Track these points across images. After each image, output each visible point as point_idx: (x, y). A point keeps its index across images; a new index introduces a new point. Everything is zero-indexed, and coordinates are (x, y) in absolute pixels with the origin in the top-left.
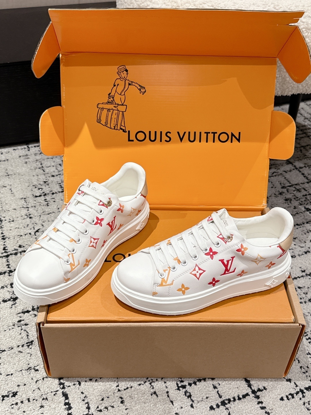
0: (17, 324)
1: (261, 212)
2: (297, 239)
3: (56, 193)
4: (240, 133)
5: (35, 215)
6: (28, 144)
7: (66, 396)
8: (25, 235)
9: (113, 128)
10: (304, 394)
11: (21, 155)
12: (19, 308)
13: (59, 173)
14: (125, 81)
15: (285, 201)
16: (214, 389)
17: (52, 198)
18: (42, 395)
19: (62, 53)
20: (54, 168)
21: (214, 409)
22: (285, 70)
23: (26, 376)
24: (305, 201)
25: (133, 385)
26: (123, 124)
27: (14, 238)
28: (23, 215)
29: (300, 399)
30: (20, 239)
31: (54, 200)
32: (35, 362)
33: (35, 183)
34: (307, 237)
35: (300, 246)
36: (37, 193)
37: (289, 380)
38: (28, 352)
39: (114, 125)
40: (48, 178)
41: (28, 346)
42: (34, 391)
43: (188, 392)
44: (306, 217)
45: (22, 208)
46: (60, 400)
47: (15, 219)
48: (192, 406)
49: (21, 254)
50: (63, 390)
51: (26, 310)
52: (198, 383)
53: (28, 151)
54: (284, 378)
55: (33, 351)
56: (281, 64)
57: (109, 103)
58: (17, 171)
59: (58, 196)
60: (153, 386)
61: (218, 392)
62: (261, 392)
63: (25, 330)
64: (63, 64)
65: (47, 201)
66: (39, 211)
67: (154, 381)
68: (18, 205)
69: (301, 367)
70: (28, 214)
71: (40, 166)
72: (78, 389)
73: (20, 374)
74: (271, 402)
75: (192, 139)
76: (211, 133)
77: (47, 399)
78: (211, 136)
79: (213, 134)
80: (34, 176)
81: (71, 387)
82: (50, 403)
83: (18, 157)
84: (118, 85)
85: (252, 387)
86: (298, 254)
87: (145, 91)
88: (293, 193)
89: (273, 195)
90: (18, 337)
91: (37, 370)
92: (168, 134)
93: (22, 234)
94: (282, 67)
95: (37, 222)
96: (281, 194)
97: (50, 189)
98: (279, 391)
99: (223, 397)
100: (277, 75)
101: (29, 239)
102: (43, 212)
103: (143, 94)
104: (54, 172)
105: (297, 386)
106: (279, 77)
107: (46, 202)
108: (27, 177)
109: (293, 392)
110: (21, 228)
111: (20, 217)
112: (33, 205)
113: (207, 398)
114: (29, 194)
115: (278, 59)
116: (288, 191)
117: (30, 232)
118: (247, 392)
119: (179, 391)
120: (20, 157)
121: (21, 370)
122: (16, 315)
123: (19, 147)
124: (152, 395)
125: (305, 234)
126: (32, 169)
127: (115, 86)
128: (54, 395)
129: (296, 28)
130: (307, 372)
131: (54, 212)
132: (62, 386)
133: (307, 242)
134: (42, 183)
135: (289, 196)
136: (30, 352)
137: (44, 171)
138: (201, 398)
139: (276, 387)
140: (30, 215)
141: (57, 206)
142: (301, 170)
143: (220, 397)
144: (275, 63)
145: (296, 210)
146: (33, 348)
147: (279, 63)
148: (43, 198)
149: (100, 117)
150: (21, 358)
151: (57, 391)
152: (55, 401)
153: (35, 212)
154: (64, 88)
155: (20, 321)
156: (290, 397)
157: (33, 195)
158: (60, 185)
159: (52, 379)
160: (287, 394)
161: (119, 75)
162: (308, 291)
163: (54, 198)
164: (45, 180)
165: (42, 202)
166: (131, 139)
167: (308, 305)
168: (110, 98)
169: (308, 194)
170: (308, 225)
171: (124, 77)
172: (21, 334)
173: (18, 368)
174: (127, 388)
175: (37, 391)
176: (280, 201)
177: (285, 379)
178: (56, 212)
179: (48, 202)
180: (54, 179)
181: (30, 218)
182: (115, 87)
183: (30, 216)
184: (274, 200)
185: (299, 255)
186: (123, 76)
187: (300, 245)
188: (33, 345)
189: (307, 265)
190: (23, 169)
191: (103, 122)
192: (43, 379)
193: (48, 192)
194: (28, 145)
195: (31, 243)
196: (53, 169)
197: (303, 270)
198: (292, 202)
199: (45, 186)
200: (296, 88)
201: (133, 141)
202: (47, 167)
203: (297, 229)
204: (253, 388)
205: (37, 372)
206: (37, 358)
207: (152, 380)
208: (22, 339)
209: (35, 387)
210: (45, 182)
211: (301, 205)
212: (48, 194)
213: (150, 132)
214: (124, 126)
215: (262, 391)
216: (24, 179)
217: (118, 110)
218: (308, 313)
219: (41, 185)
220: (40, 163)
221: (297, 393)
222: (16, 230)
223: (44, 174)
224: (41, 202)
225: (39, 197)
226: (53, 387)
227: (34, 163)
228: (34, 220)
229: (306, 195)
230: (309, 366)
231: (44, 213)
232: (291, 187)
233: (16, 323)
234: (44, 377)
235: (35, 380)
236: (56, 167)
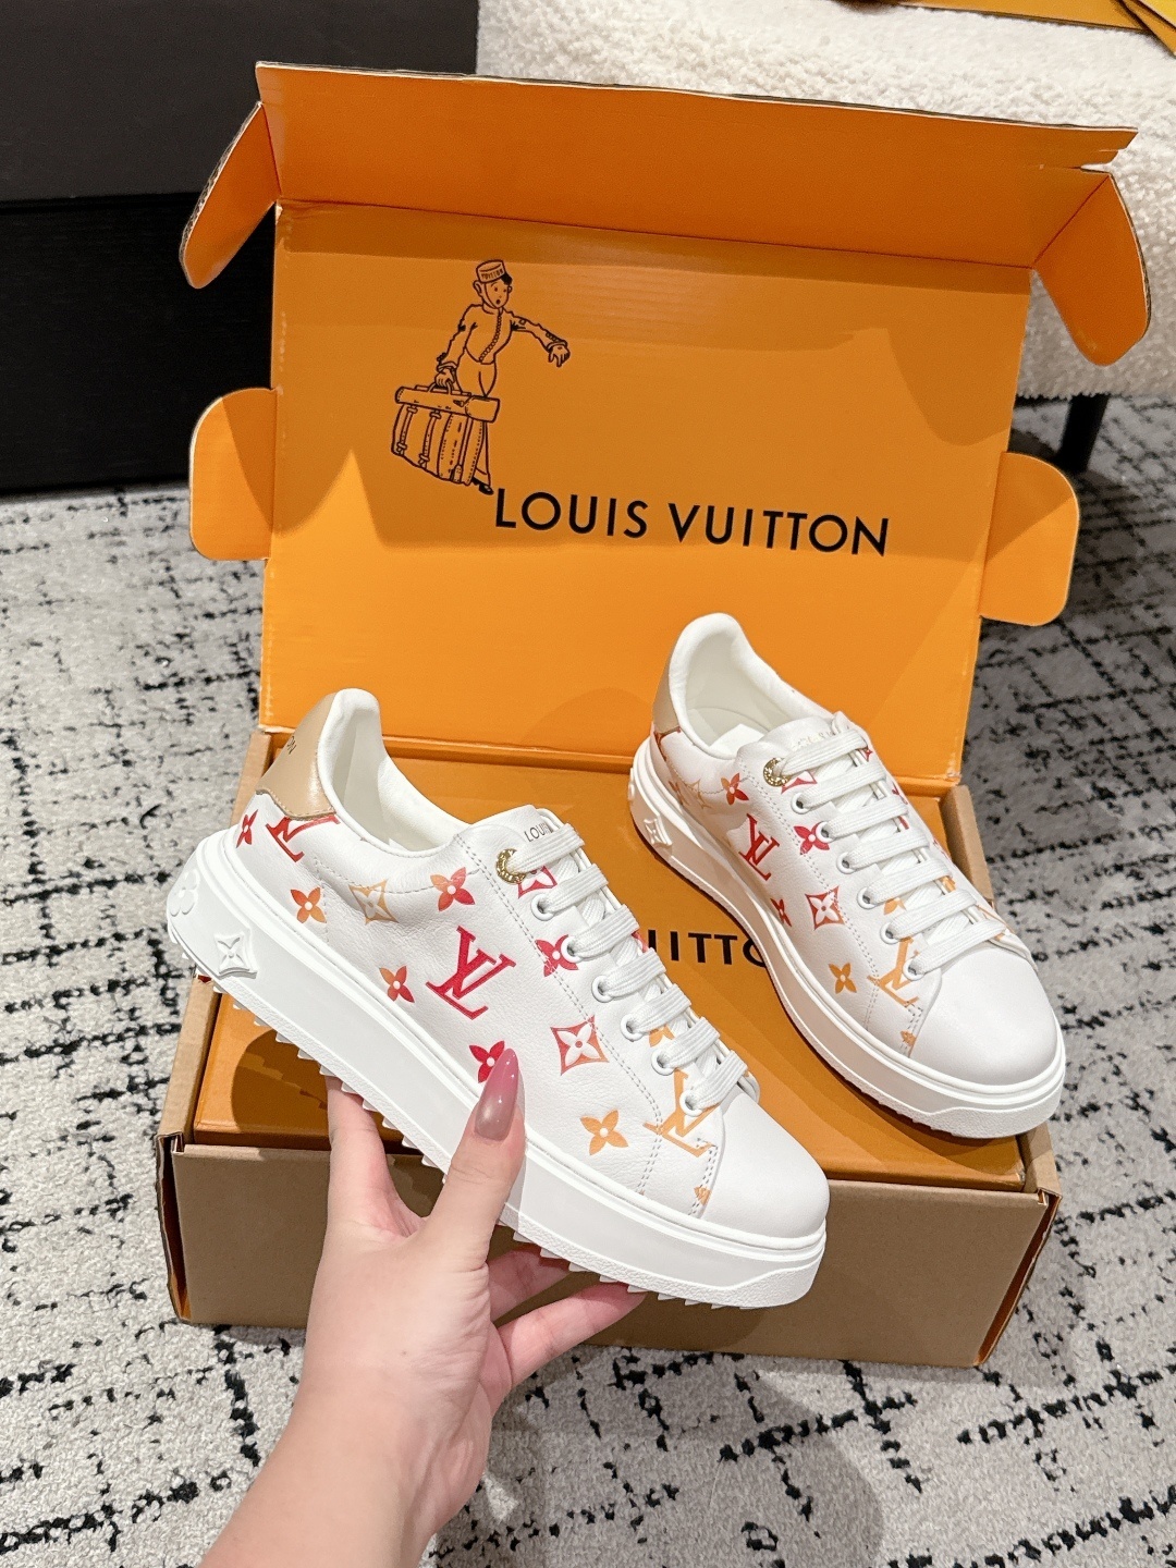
0: (76, 1136)
1: (938, 800)
2: (1056, 895)
3: (219, 678)
4: (885, 522)
5: (144, 754)
6: (122, 491)
7: (236, 1386)
8: (108, 823)
9: (447, 475)
10: (1040, 1427)
11: (95, 529)
12: (83, 1078)
13: (232, 607)
14: (500, 314)
15: (1025, 759)
16: (738, 1392)
17: (204, 695)
18: (157, 1380)
19: (285, 201)
20: (215, 585)
21: (735, 1458)
22: (1056, 314)
23: (102, 1314)
24: (1097, 761)
26: (481, 465)
27: (69, 833)
28: (100, 750)
29: (1027, 1441)
30: (88, 838)
31: (210, 704)
32: (135, 1266)
33: (145, 637)
34: (1093, 892)
35: (1064, 921)
36: (151, 674)
37: (994, 1378)
38: (111, 1233)
39: (452, 467)
40: (192, 622)
41: (113, 1213)
42: (129, 1364)
43: (650, 1397)
44: (1096, 822)
45: (98, 728)
46: (217, 1399)
47: (72, 765)
48: (661, 1444)
49: (91, 892)
50: (228, 1366)
51: (107, 1089)
52: (685, 1369)
53: (123, 518)
54: (977, 1368)
55: (130, 1231)
56: (1045, 292)
57: (437, 386)
58: (83, 590)
59: (224, 690)
61: (751, 1401)
62: (896, 1411)
63: (102, 1158)
64: (285, 244)
65: (186, 707)
66: (157, 741)
68: (84, 715)
69: (1037, 1336)
70: (118, 750)
71: (163, 575)
72: (279, 1365)
73: (83, 1308)
74: (928, 1446)
75: (719, 532)
76: (785, 515)
77: (171, 1393)
78: (784, 526)
79: (792, 520)
80: (140, 611)
81: (258, 1358)
82: (183, 1407)
83: (84, 538)
84: (474, 326)
85: (867, 1390)
86: (1055, 949)
87: (567, 356)
88: (1058, 733)
89: (987, 734)
90: (78, 1178)
91: (141, 1296)
92: (638, 510)
93: (96, 821)
94: (1049, 301)
95: (151, 779)
96: (1014, 731)
97: (197, 661)
98: (955, 1409)
99: (766, 1420)
100: (1027, 328)
101: (120, 841)
102: (172, 746)
103: (559, 366)
104: (214, 600)
105: (1018, 1398)
106: (1036, 333)
107: (184, 711)
108: (114, 613)
109: (1004, 1416)
110: (93, 799)
111: (88, 760)
112: (136, 717)
113: (713, 1419)
114: (121, 677)
115: (1035, 274)
116: (1039, 723)
117: (124, 815)
118: (850, 1408)
119: (620, 1391)
120: (92, 536)
121: (86, 1291)
122: (73, 1102)
123: (90, 501)
124: (529, 1399)
125: (1087, 879)
126: (134, 587)
127: (461, 328)
128: (199, 1381)
129: (1106, 179)
130: (1055, 1353)
131: (209, 749)
132: (224, 1354)
133: (1091, 908)
134: (169, 639)
135: (1042, 741)
136: (119, 1233)
137: (178, 596)
138: (694, 1417)
139: (949, 1396)
140: (125, 752)
141: (224, 726)
142: (1091, 648)
143: (759, 1418)
144: (1025, 288)
145: (1063, 792)
146: (128, 1219)
147: (1038, 286)
148: (171, 693)
149: (404, 433)
150: (86, 1253)
151: (209, 1369)
152: (200, 1404)
153: (143, 742)
154: (284, 325)
155: (84, 1126)
156: (992, 1432)
157: (138, 683)
158: (234, 649)
159: (191, 1328)
160: (985, 1423)
161: (479, 292)
162: (1081, 1078)
163: (211, 698)
164: (180, 630)
165: (167, 707)
166: (505, 519)
167: (1078, 1126)
168: (442, 372)
169: (1107, 736)
170: (1100, 847)
171: (498, 302)
172: (87, 1169)
173: (75, 1286)
175: (139, 1366)
176: (1011, 758)
177: (981, 1371)
178: (218, 748)
179: (191, 711)
180: (214, 629)
181: (127, 763)
182: (464, 334)
183: (127, 757)
184: (989, 751)
185: (1060, 953)
186: (494, 296)
187: (1065, 917)
188: (129, 1211)
189: (1087, 989)
190: (104, 584)
191: (413, 452)
192: (162, 1326)
193: (191, 673)
194: (122, 495)
195: (127, 853)
196: (208, 590)
197: (1069, 1006)
198: (1051, 762)
199: (182, 651)
200: (1092, 376)
201: (512, 525)
202: (190, 581)
203: (1061, 859)
204: (870, 1397)
205: (142, 1301)
206: (141, 1254)
208: (92, 1189)
209: (134, 1352)
210: (180, 636)
211: (1081, 774)
212: (191, 680)
213: (574, 498)
214: (484, 470)
215: (899, 1406)
216: (105, 621)
217: (468, 415)
218: (1077, 1154)
219: (168, 647)
220: (164, 564)
221: (1018, 1421)
222: (76, 803)
223: (178, 607)
224: (163, 710)
225: (159, 691)
226: (194, 1355)
227: (143, 561)
228: (138, 771)
229: (1101, 741)
230: (1063, 1335)
231: (175, 749)
232: (1052, 710)
233: (73, 1130)
234: (166, 1319)
235: (135, 1329)
236: (223, 583)
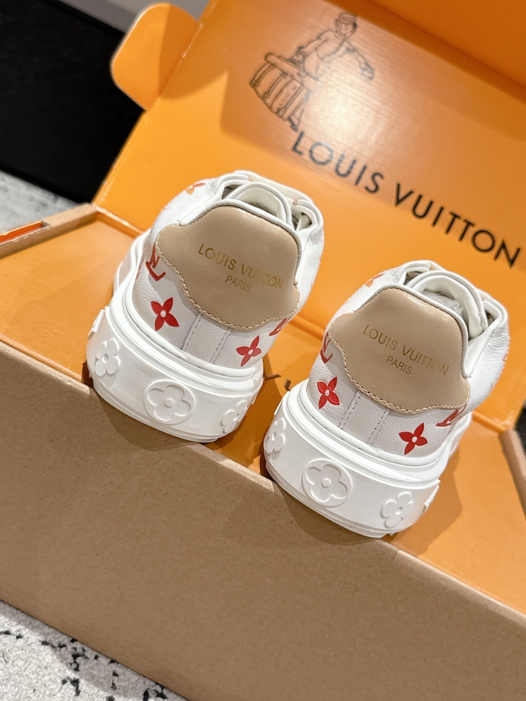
4: (518, 250)
9: (276, 111)
14: (343, 41)
25: (26, 634)
26: (298, 114)
39: (280, 107)
57: (291, 62)
60: (78, 665)
67: (89, 656)
75: (420, 210)
76: (462, 219)
78: (459, 225)
79: (465, 224)
84: (326, 41)
92: (378, 178)
124: (64, 682)
127: (319, 38)
149: (261, 78)
161: (336, 26)
166: (298, 149)
168: (297, 55)
171: (345, 35)
174: (7, 633)
182: (319, 42)
186: (344, 31)
191: (262, 89)
201: (301, 154)
207: (84, 650)
213: (343, 156)
214: (298, 118)
217: (302, 84)
